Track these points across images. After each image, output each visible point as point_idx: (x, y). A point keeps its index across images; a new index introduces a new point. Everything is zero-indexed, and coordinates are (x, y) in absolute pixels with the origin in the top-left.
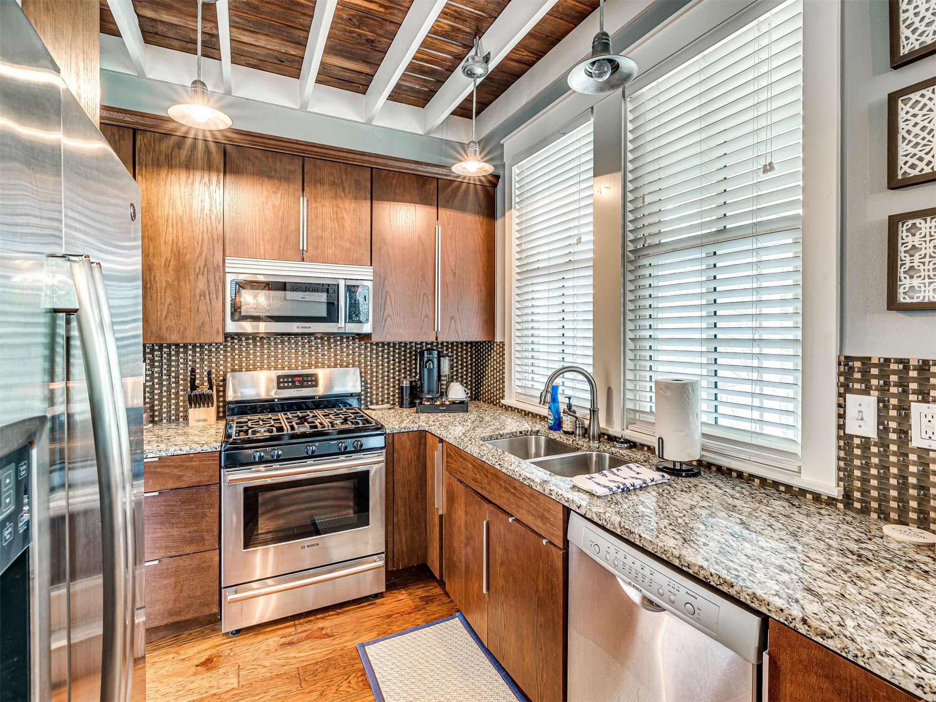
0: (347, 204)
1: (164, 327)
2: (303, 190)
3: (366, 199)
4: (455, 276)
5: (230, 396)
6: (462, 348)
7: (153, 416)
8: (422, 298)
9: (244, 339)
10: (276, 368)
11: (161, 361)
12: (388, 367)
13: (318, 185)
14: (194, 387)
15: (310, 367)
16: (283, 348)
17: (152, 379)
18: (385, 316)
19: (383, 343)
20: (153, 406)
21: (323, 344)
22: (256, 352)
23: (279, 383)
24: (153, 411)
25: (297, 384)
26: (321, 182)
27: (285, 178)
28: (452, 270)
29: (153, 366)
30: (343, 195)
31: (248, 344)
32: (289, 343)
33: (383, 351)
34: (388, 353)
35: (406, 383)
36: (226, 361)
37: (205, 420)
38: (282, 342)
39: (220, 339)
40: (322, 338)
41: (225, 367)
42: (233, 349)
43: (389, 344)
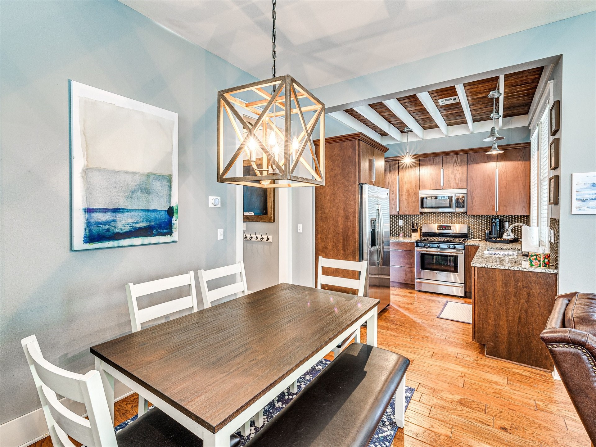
0: (458, 168)
1: (405, 210)
2: (442, 167)
3: (465, 165)
4: (506, 188)
5: (424, 230)
6: (521, 218)
7: (404, 235)
8: (489, 198)
9: (428, 214)
10: (438, 223)
11: (406, 220)
12: (482, 225)
13: (447, 164)
14: (413, 227)
15: (450, 224)
16: (440, 217)
17: (404, 224)
18: (473, 206)
19: (479, 215)
20: (404, 232)
21: (454, 216)
22: (432, 218)
23: (438, 228)
24: (404, 233)
25: (444, 228)
26: (448, 162)
27: (437, 164)
28: (504, 186)
29: (404, 221)
30: (456, 165)
31: (429, 215)
32: (442, 215)
33: (479, 219)
34: (482, 220)
35: (487, 231)
36: (423, 220)
37: (416, 237)
38: (440, 215)
39: (418, 213)
40: (454, 214)
41: (423, 222)
42: (425, 217)
43: (482, 216)
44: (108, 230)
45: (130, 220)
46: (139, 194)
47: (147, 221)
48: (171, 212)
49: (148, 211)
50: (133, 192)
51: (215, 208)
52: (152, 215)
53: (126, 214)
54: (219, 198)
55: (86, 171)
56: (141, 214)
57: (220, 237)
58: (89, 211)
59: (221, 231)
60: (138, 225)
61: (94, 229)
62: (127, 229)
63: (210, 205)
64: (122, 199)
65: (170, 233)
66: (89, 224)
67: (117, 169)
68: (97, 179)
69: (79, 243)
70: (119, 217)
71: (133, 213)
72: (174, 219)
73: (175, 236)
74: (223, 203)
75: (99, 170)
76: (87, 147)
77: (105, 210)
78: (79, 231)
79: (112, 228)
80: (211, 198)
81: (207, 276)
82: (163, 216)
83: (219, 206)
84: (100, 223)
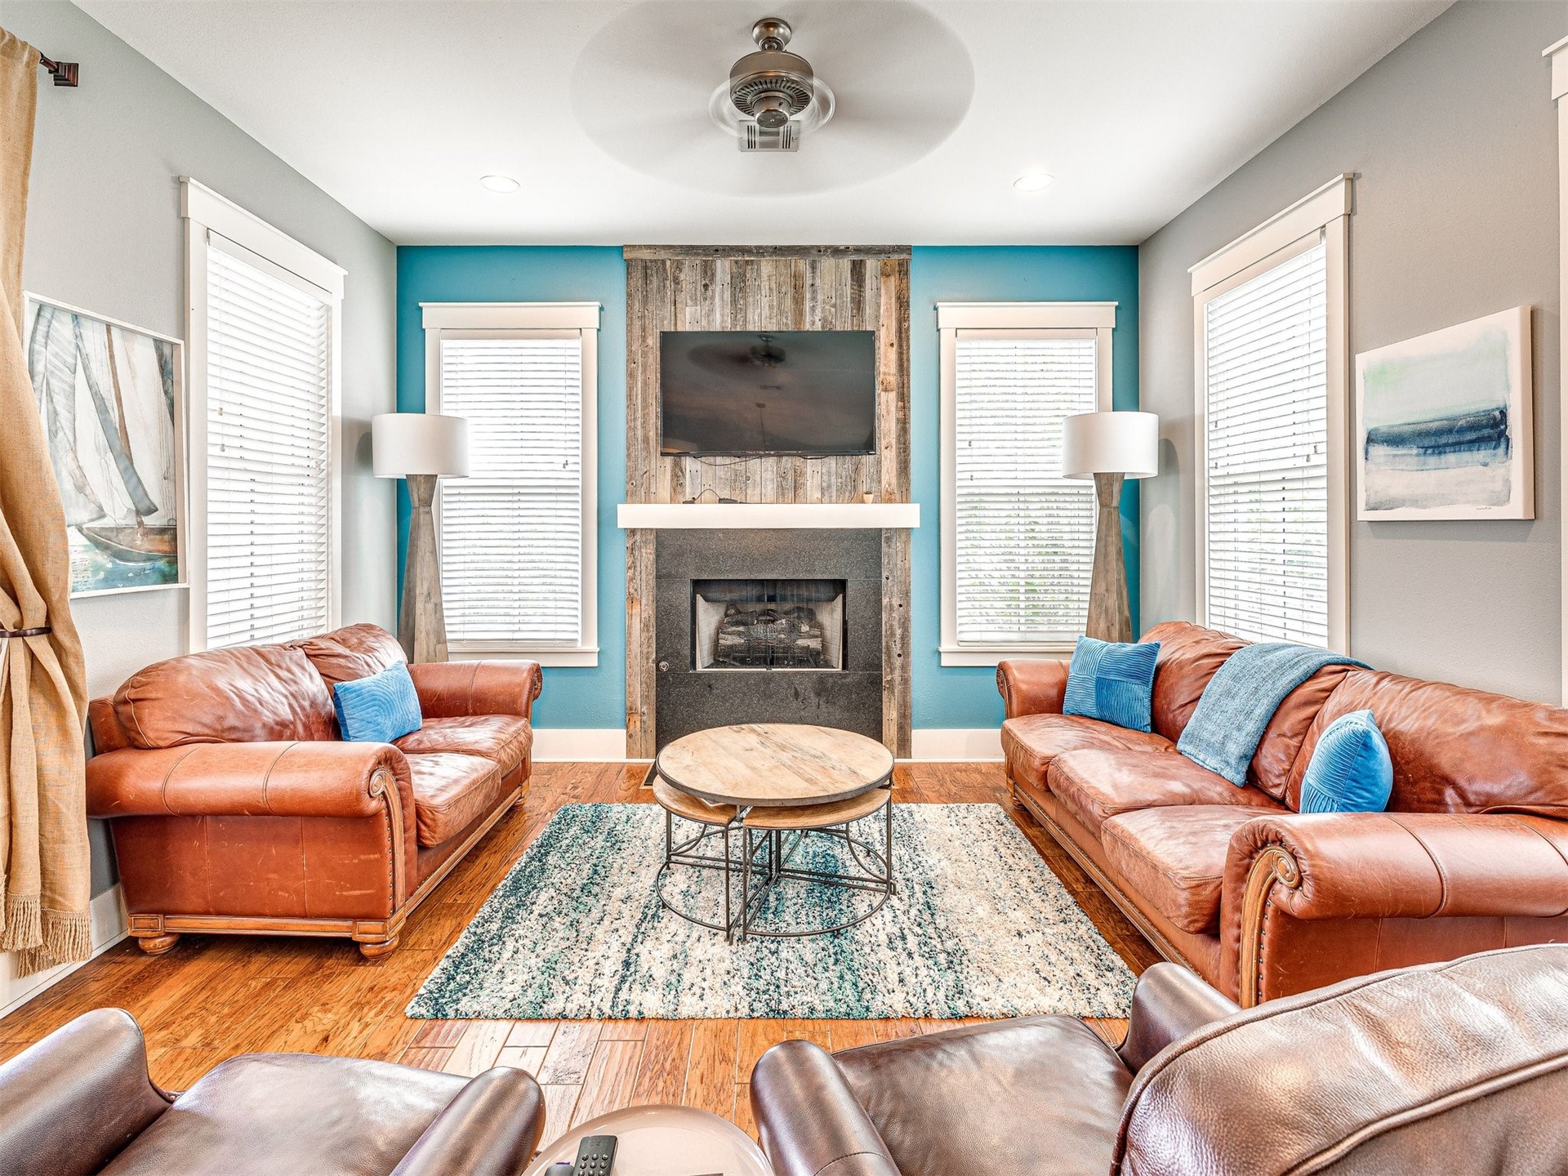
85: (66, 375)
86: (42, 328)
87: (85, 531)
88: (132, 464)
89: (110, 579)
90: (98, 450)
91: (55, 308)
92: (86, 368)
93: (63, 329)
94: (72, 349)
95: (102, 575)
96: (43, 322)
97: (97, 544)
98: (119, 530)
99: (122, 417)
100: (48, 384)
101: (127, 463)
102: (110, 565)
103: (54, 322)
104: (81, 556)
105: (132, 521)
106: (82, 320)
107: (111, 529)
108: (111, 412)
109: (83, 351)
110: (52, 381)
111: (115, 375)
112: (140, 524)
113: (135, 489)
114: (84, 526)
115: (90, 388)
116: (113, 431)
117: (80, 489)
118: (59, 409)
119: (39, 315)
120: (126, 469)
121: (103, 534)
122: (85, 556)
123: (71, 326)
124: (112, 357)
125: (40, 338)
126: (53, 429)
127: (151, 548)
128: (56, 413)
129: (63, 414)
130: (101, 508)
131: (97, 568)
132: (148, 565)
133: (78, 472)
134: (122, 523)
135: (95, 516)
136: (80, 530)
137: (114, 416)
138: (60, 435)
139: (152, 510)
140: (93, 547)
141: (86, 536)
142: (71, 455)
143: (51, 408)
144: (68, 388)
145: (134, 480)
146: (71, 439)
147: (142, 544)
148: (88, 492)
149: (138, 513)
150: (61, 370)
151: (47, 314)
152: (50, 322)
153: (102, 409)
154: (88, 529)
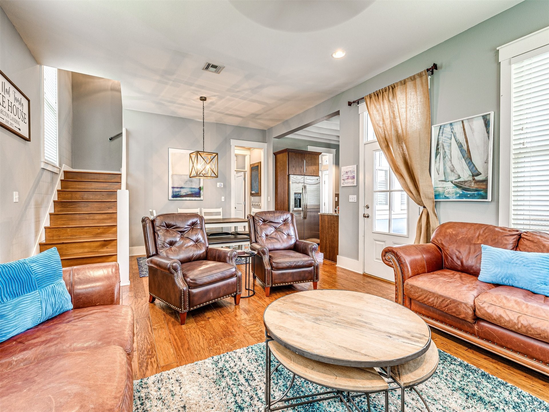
44: (179, 194)
45: (185, 191)
46: (189, 182)
47: (191, 192)
48: (200, 189)
49: (192, 188)
50: (186, 182)
51: (220, 188)
52: (193, 190)
53: (184, 189)
54: (222, 184)
55: (172, 175)
56: (189, 189)
57: (223, 200)
58: (173, 188)
59: (223, 198)
60: (188, 193)
61: (175, 193)
62: (184, 194)
63: (218, 186)
64: (183, 184)
65: (200, 197)
66: (173, 192)
67: (181, 174)
68: (175, 178)
69: (170, 198)
70: (182, 190)
71: (187, 189)
72: (201, 192)
73: (202, 198)
74: (224, 186)
75: (176, 175)
76: (173, 167)
77: (178, 188)
78: (171, 194)
79: (180, 194)
80: (218, 184)
81: (204, 210)
82: (197, 190)
83: (222, 187)
84: (176, 192)
85: (449, 140)
86: (441, 132)
87: (454, 183)
88: (471, 160)
89: (461, 196)
90: (459, 159)
91: (444, 125)
92: (455, 136)
93: (448, 129)
94: (450, 133)
95: (458, 195)
96: (441, 130)
97: (457, 186)
98: (465, 182)
99: (468, 147)
100: (443, 145)
101: (469, 160)
102: (461, 192)
103: (444, 128)
104: (452, 189)
105: (471, 178)
106: (453, 124)
107: (463, 182)
108: (464, 146)
109: (454, 132)
110: (444, 144)
111: (465, 134)
112: (474, 179)
113: (473, 168)
114: (453, 181)
115: (456, 141)
116: (464, 152)
117: (452, 171)
118: (446, 151)
119: (440, 129)
120: (469, 162)
121: (460, 183)
122: (454, 190)
123: (450, 127)
124: (464, 130)
125: (441, 134)
126: (444, 156)
127: (477, 187)
128: (445, 152)
129: (448, 152)
130: (459, 176)
131: (456, 193)
132: (476, 193)
133: (452, 167)
134: (466, 179)
135: (457, 178)
136: (452, 182)
137: (465, 147)
138: (447, 157)
139: (479, 174)
140: (456, 187)
141: (454, 184)
142: (450, 162)
143: (444, 151)
144: (448, 144)
145: (472, 165)
146: (450, 158)
147: (473, 186)
148: (455, 171)
149: (473, 176)
150: (447, 140)
151: (442, 128)
152: (443, 129)
153: (460, 146)
154: (455, 182)
